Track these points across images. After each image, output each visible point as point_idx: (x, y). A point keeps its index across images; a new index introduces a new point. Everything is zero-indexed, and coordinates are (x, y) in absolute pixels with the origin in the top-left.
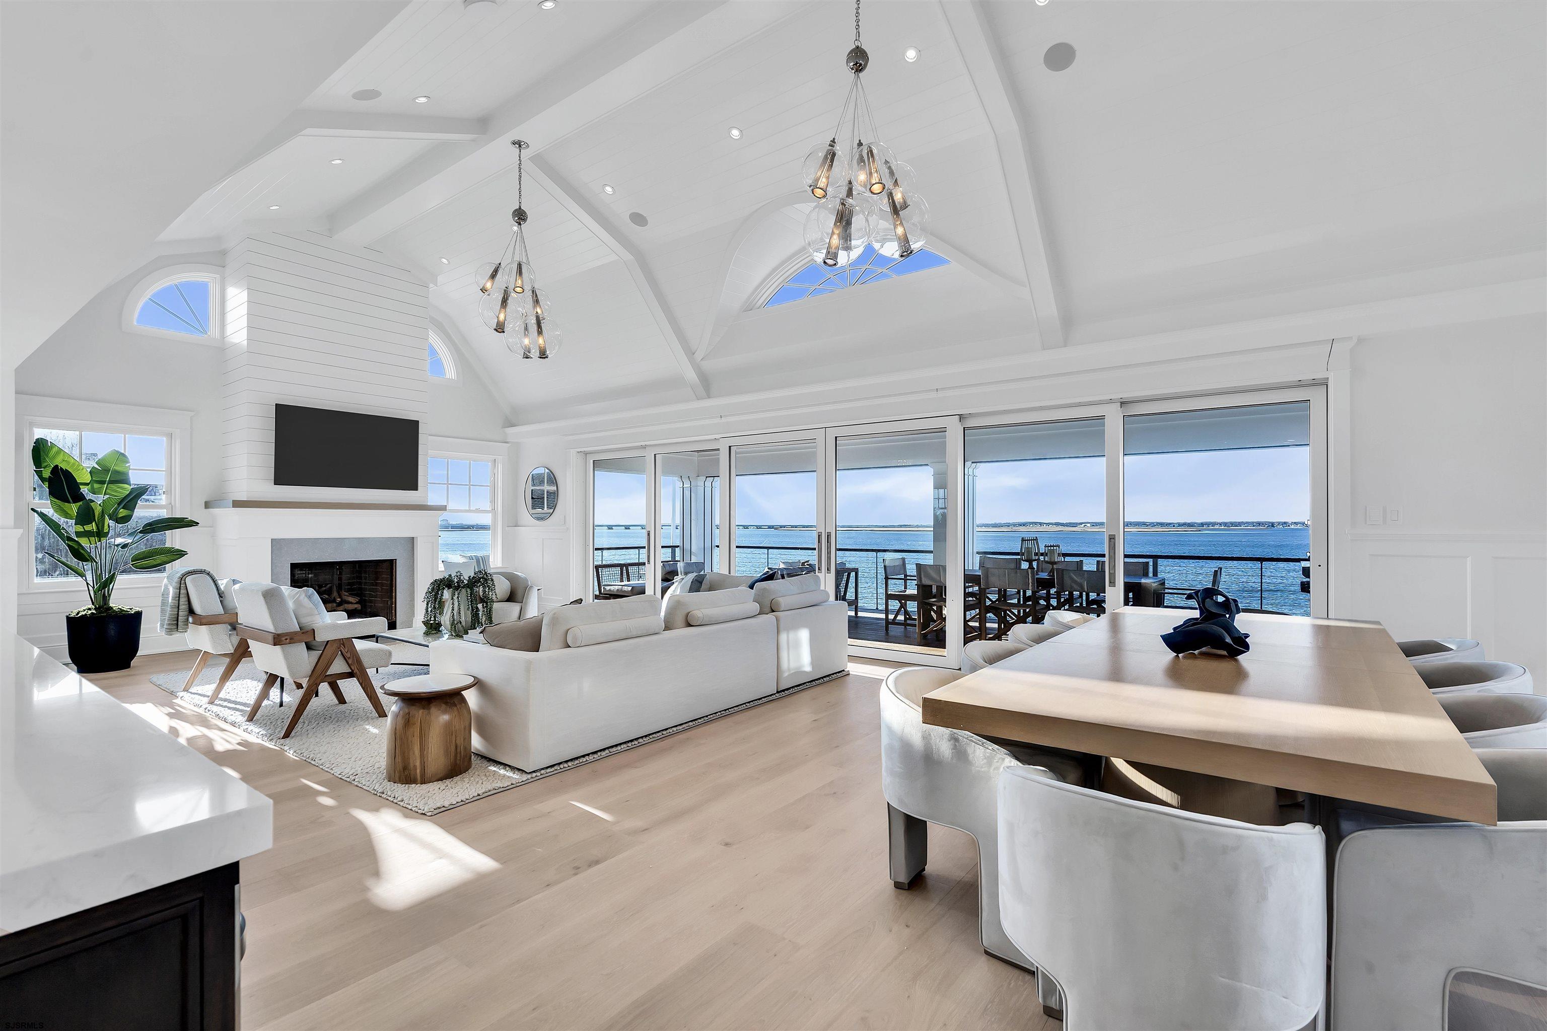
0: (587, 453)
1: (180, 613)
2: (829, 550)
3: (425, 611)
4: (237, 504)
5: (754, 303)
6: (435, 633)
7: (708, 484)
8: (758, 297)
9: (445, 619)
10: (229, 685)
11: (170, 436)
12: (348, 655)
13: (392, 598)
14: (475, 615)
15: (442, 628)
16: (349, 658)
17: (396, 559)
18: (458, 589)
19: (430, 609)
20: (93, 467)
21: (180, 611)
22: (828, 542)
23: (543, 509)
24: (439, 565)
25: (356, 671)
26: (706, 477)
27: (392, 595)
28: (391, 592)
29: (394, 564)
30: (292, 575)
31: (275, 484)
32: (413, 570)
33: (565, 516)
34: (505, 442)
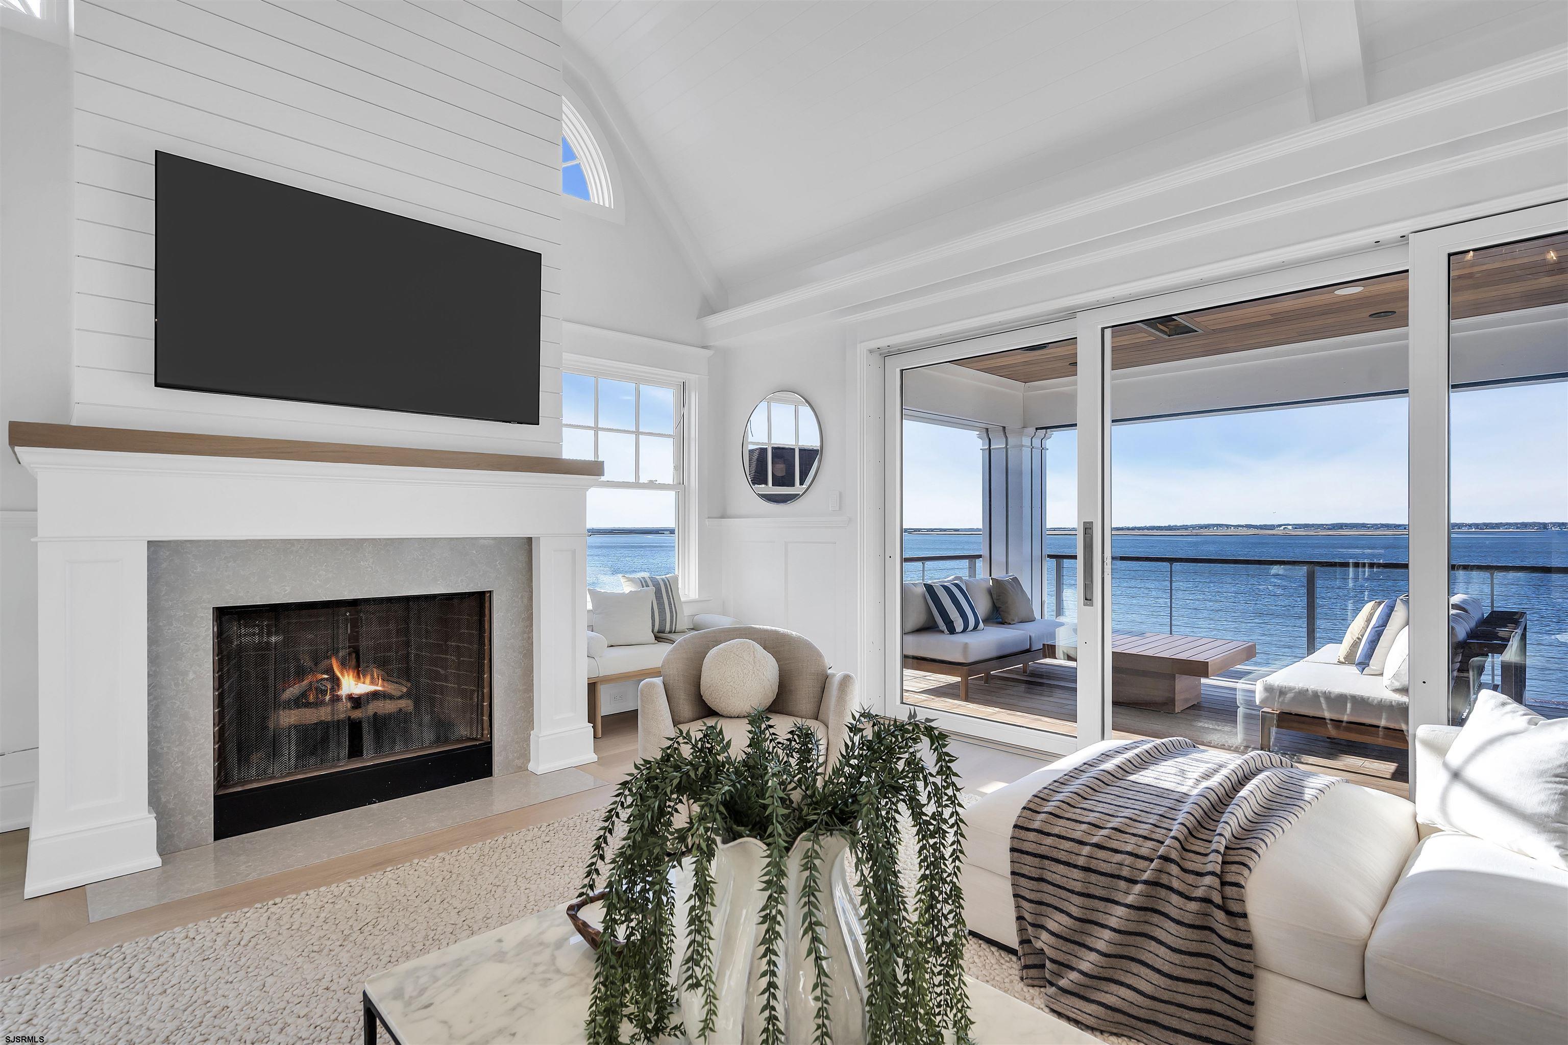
0: (889, 354)
7: (1037, 442)
13: (483, 683)
17: (490, 592)
26: (1037, 429)
27: (483, 679)
28: (481, 672)
29: (487, 605)
30: (221, 638)
31: (157, 385)
32: (530, 618)
33: (840, 494)
34: (703, 347)
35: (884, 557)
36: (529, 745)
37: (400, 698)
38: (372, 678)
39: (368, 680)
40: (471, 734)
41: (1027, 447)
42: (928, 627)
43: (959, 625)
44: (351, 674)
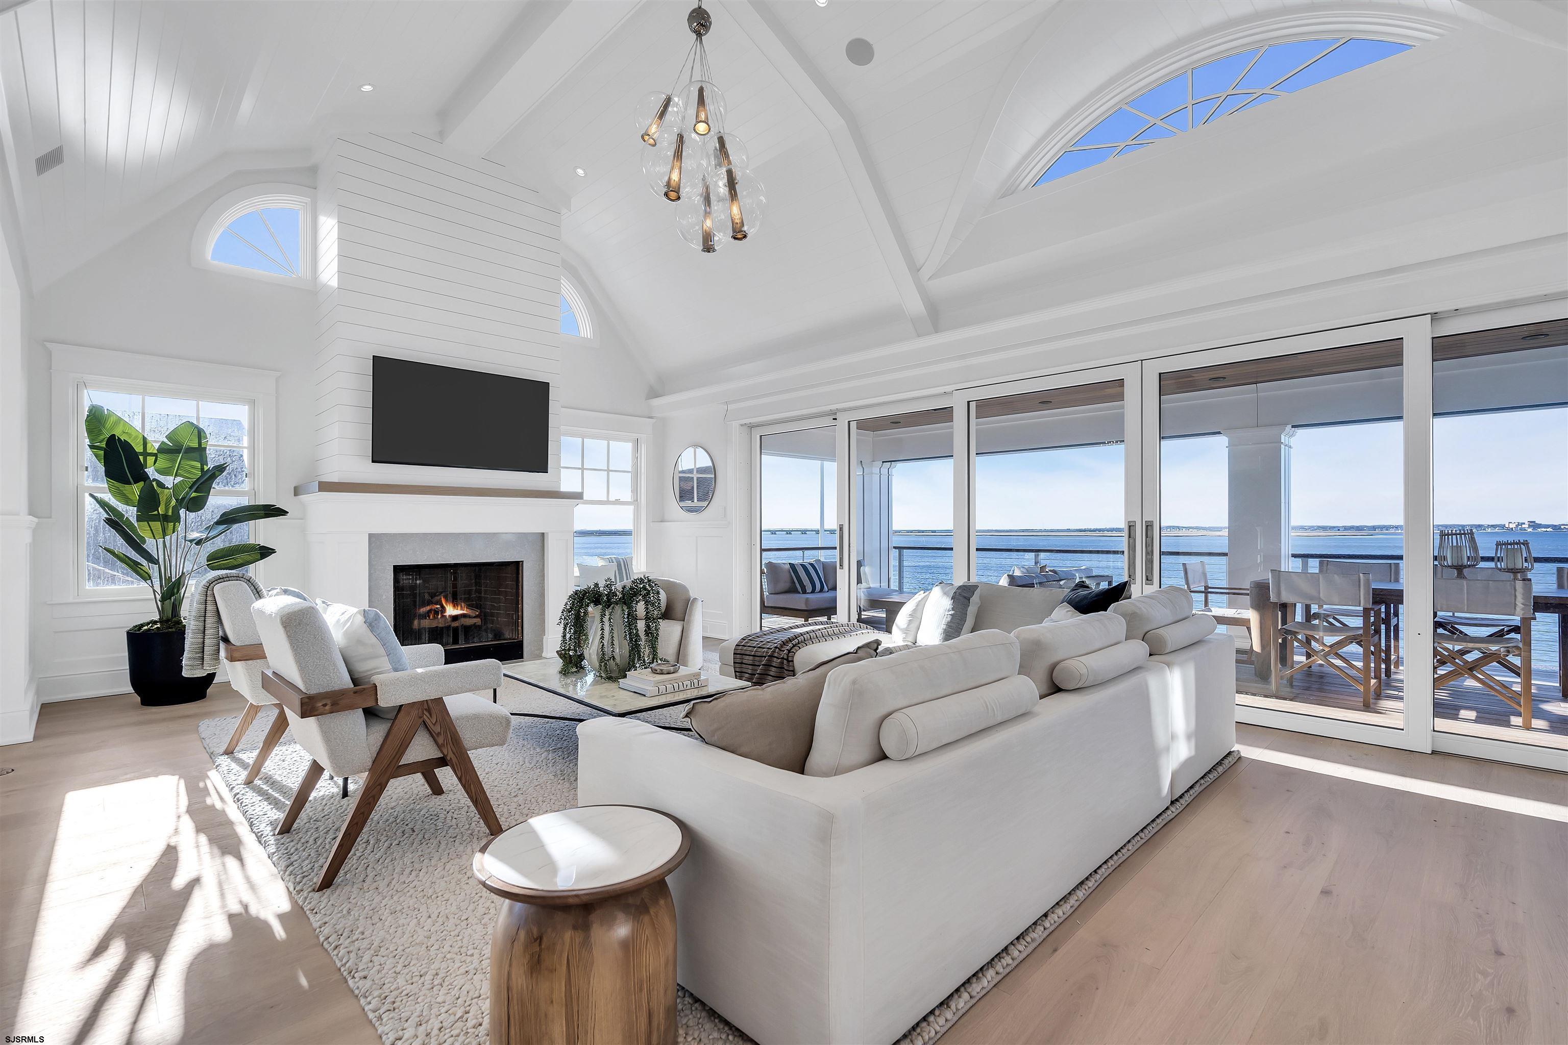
0: (753, 427)
1: (207, 642)
2: (1149, 549)
3: (561, 639)
4: (326, 487)
5: (1018, 182)
6: (576, 672)
7: (884, 471)
8: (1024, 175)
9: (591, 651)
10: (278, 751)
11: (252, 403)
12: (437, 729)
13: (518, 610)
14: (635, 648)
15: (585, 663)
16: (439, 734)
17: (522, 561)
18: (609, 606)
19: (568, 636)
20: (163, 443)
21: (206, 637)
22: (1147, 537)
23: (692, 500)
24: (574, 568)
25: (450, 756)
26: (883, 462)
27: (518, 607)
28: (517, 604)
29: (521, 568)
30: (396, 581)
31: (373, 461)
32: (543, 576)
33: (725, 508)
34: (649, 418)
35: (751, 545)
36: (542, 644)
37: (474, 617)
38: (461, 607)
39: (459, 608)
40: (512, 636)
41: (877, 474)
42: (792, 590)
43: (809, 588)
44: (451, 604)
